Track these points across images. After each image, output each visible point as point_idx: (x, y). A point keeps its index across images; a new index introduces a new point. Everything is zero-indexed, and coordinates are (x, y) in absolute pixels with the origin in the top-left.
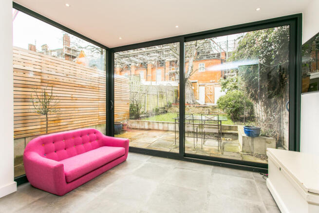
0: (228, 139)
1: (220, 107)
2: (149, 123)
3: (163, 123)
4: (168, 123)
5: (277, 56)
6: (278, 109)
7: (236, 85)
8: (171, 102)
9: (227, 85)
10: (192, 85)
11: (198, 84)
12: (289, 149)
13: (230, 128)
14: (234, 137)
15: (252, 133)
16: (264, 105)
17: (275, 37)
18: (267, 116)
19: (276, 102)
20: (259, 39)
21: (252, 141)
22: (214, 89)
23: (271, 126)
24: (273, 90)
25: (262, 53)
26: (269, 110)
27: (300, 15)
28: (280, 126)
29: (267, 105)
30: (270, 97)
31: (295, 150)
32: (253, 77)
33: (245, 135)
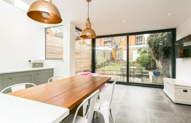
0: (144, 78)
1: (138, 62)
2: (103, 71)
3: (110, 71)
4: (113, 71)
5: (167, 43)
6: (168, 63)
7: (146, 50)
8: (109, 59)
9: (141, 50)
10: (120, 50)
11: (123, 49)
12: (172, 78)
13: (145, 73)
14: (147, 77)
15: (156, 74)
16: (161, 62)
17: (166, 35)
18: (163, 67)
19: (167, 61)
20: (160, 35)
21: (157, 78)
22: (132, 52)
23: (165, 71)
24: (166, 55)
25: (161, 40)
26: (164, 64)
27: (176, 29)
28: (169, 71)
29: (163, 62)
30: (164, 58)
31: (174, 78)
32: (157, 50)
33: (153, 75)
